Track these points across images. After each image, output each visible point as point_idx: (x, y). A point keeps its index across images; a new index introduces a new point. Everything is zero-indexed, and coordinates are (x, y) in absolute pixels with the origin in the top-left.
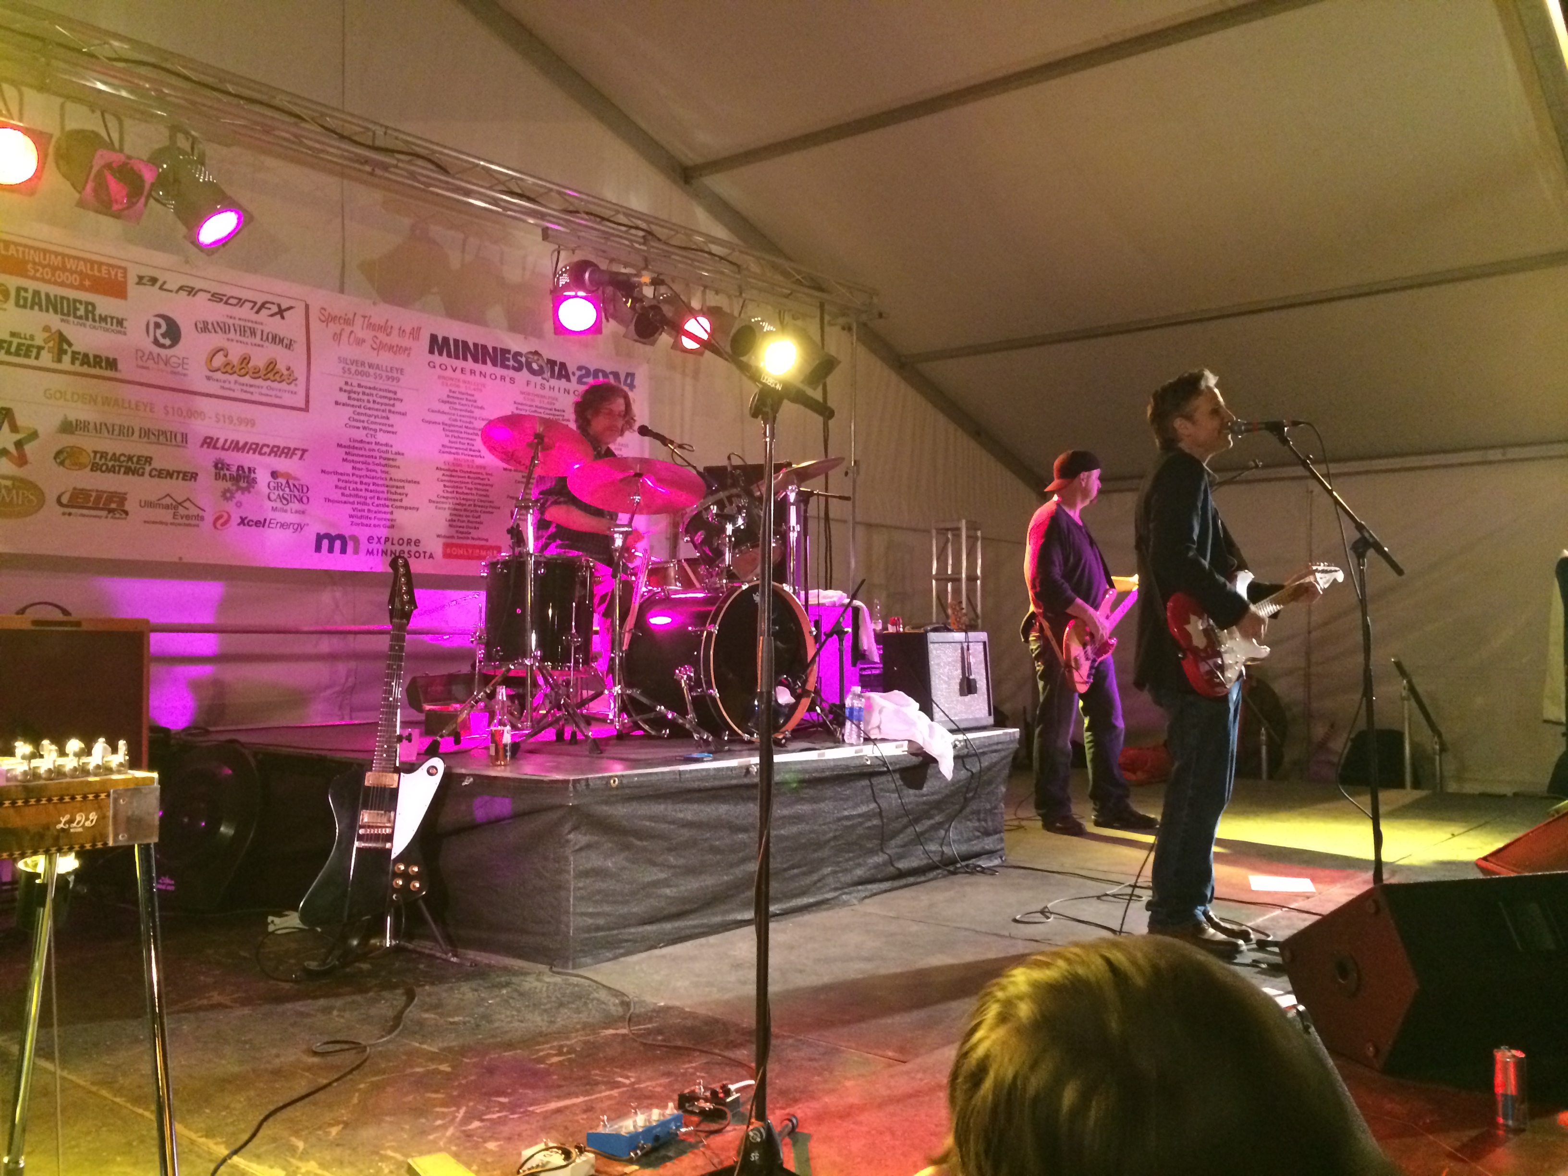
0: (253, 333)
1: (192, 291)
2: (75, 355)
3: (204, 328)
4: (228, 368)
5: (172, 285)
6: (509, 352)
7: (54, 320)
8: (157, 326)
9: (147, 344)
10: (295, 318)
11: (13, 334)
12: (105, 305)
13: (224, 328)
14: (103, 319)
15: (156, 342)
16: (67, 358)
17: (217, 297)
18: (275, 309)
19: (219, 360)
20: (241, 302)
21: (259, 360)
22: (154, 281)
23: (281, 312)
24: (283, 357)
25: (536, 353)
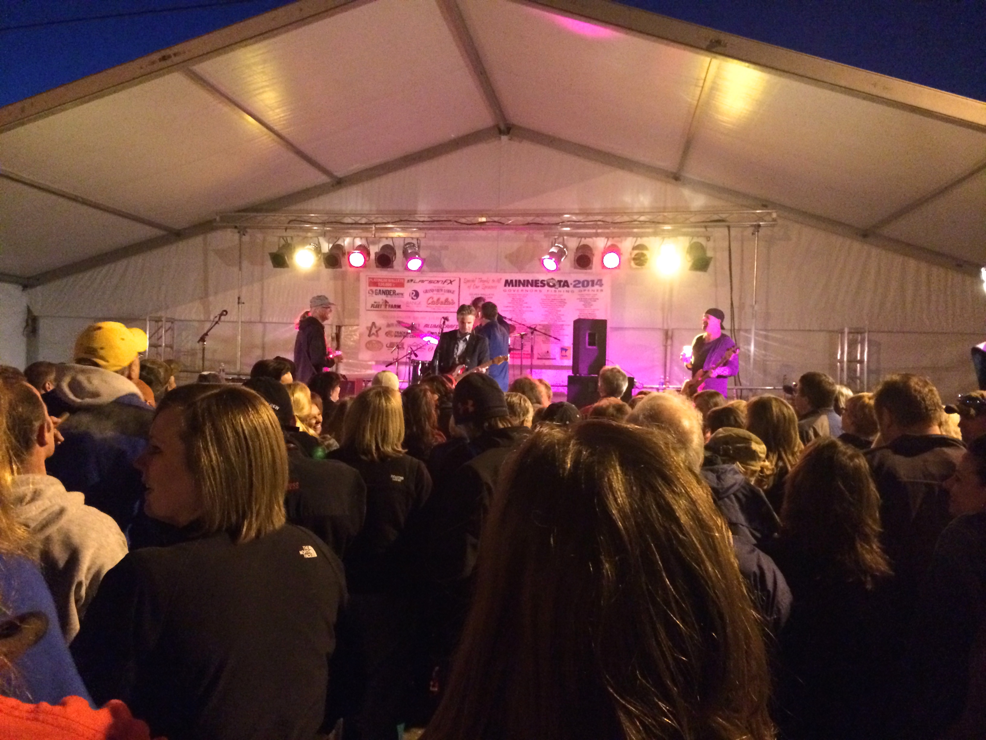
0: (442, 290)
1: (423, 281)
2: (389, 306)
3: (426, 292)
4: (433, 303)
5: (418, 280)
6: (538, 280)
7: (384, 297)
8: (413, 293)
9: (410, 300)
10: (456, 284)
11: (375, 302)
12: (398, 290)
13: (432, 291)
14: (398, 294)
15: (413, 299)
16: (387, 307)
17: (430, 282)
18: (449, 282)
19: (430, 301)
20: (438, 282)
21: (443, 299)
22: (412, 280)
23: (451, 282)
24: (450, 296)
25: (552, 279)
